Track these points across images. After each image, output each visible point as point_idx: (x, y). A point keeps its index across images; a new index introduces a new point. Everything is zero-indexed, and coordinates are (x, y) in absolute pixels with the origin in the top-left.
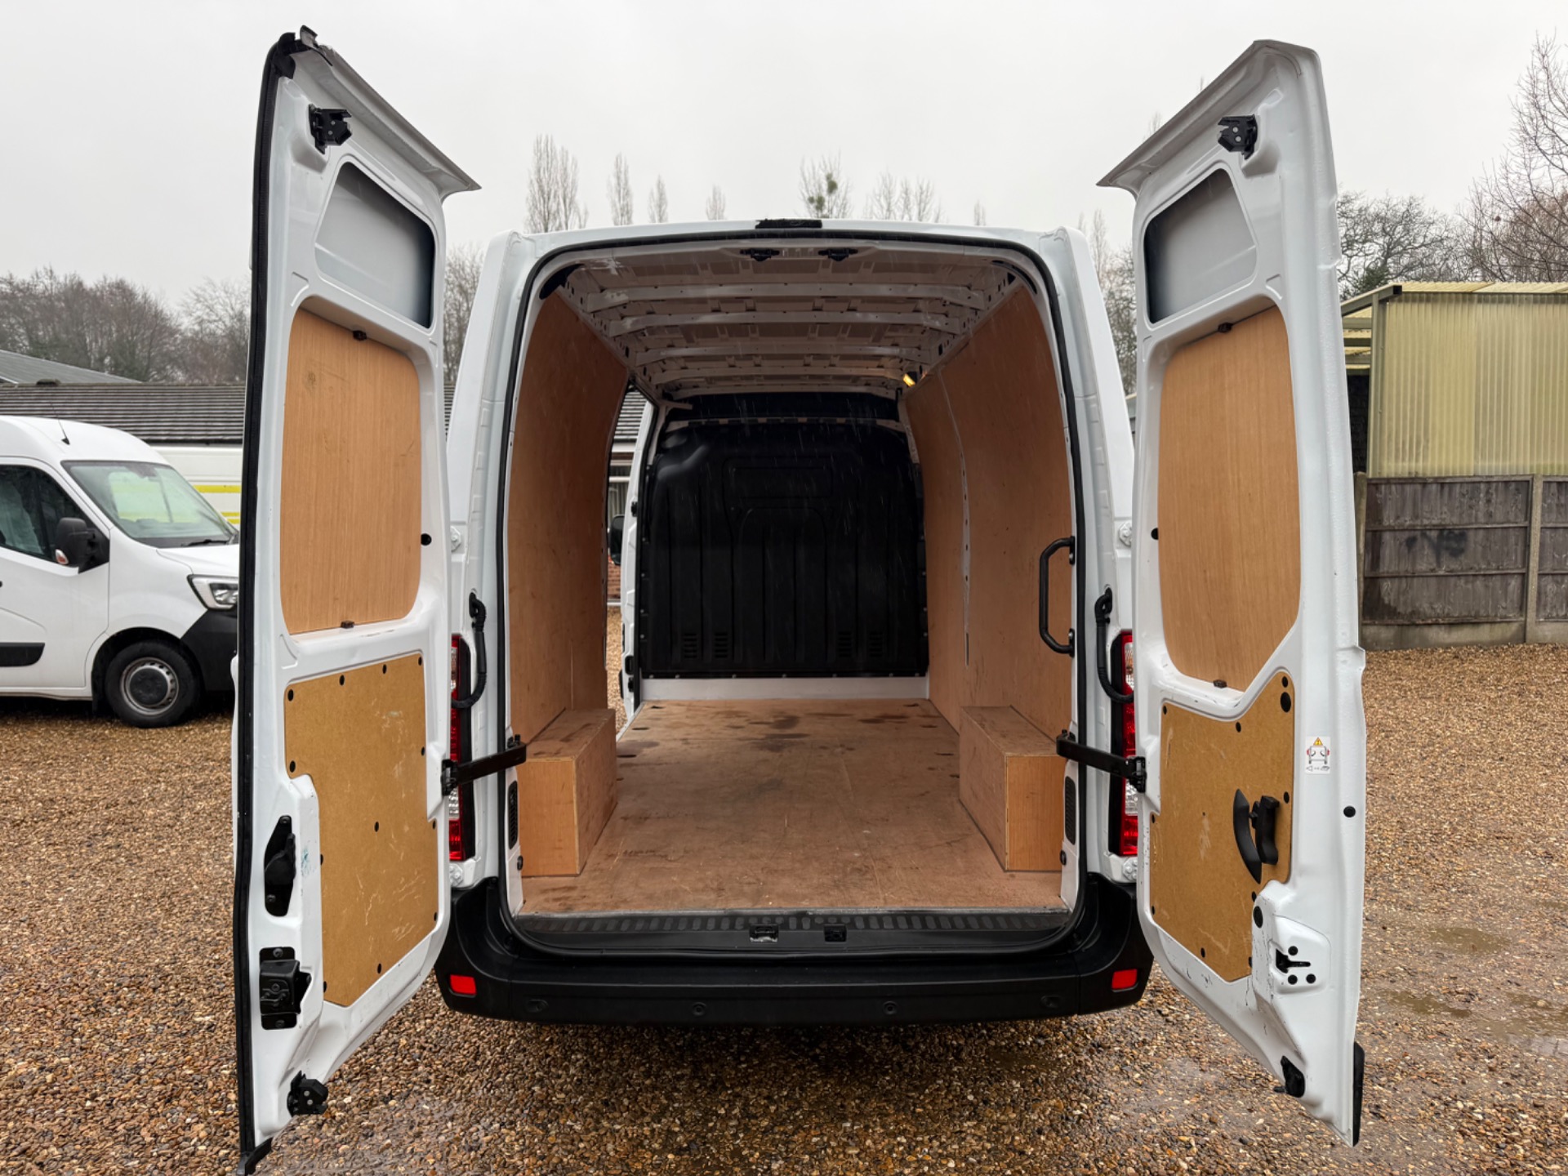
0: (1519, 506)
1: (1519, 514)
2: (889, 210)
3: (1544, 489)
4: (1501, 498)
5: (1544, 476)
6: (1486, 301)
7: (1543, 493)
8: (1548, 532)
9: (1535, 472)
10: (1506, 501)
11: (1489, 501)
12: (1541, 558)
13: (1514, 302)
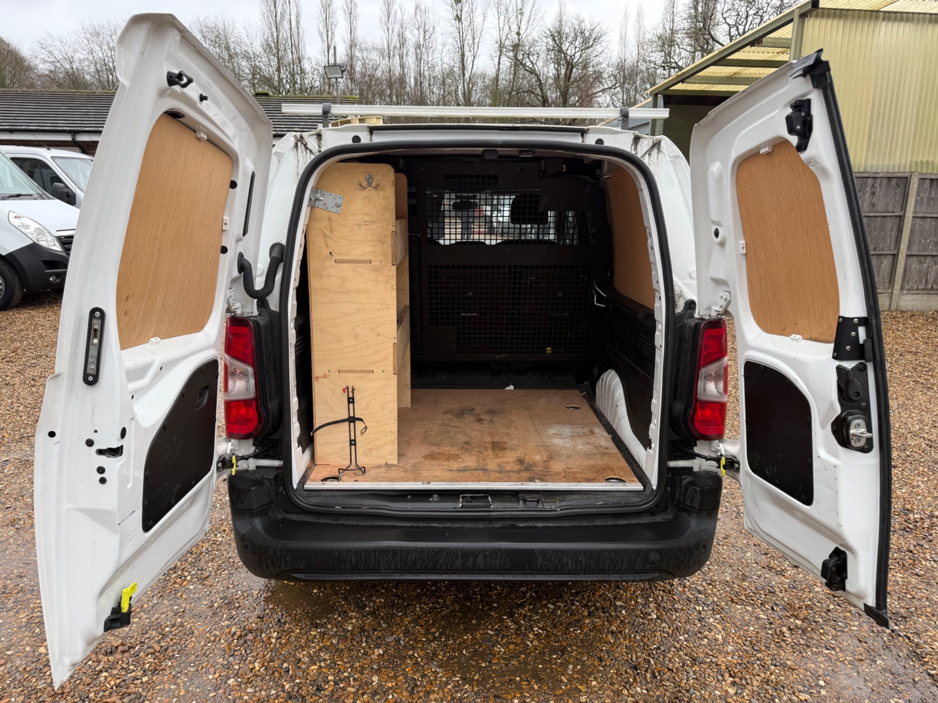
0: (898, 198)
1: (896, 205)
3: (919, 185)
4: (883, 190)
5: (920, 174)
6: (889, 19)
7: (918, 188)
8: (918, 221)
9: (913, 170)
10: (887, 195)
11: (873, 194)
12: (910, 242)
13: (912, 21)
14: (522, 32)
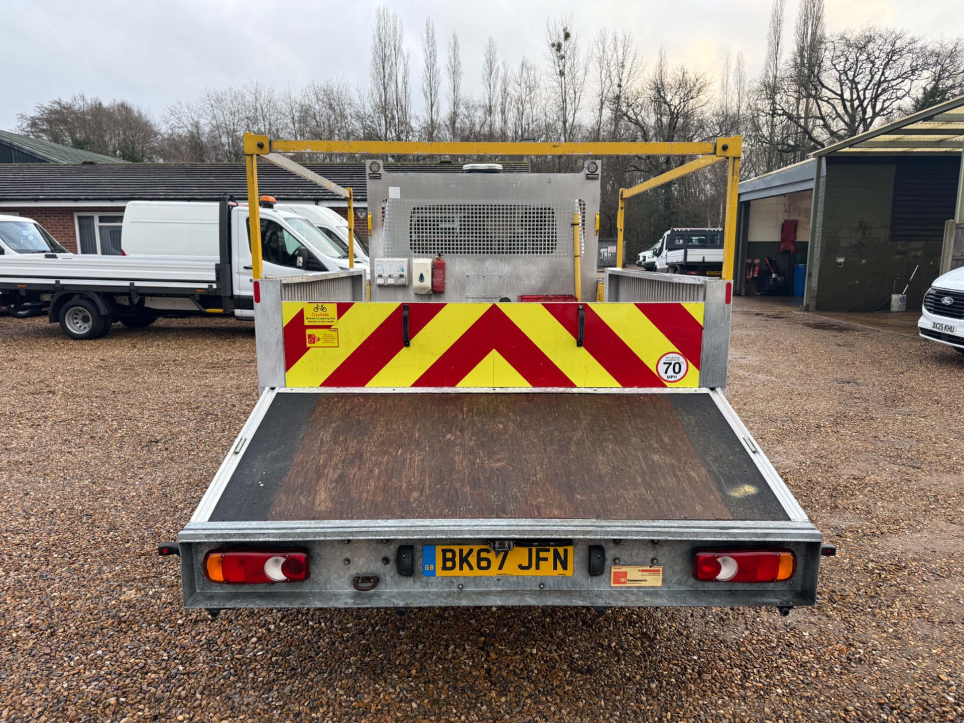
2: (603, 51)
14: (623, 84)
